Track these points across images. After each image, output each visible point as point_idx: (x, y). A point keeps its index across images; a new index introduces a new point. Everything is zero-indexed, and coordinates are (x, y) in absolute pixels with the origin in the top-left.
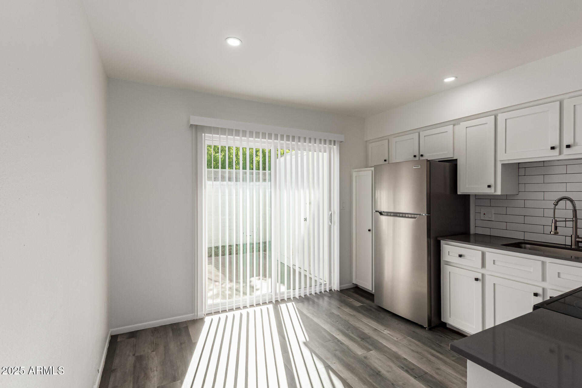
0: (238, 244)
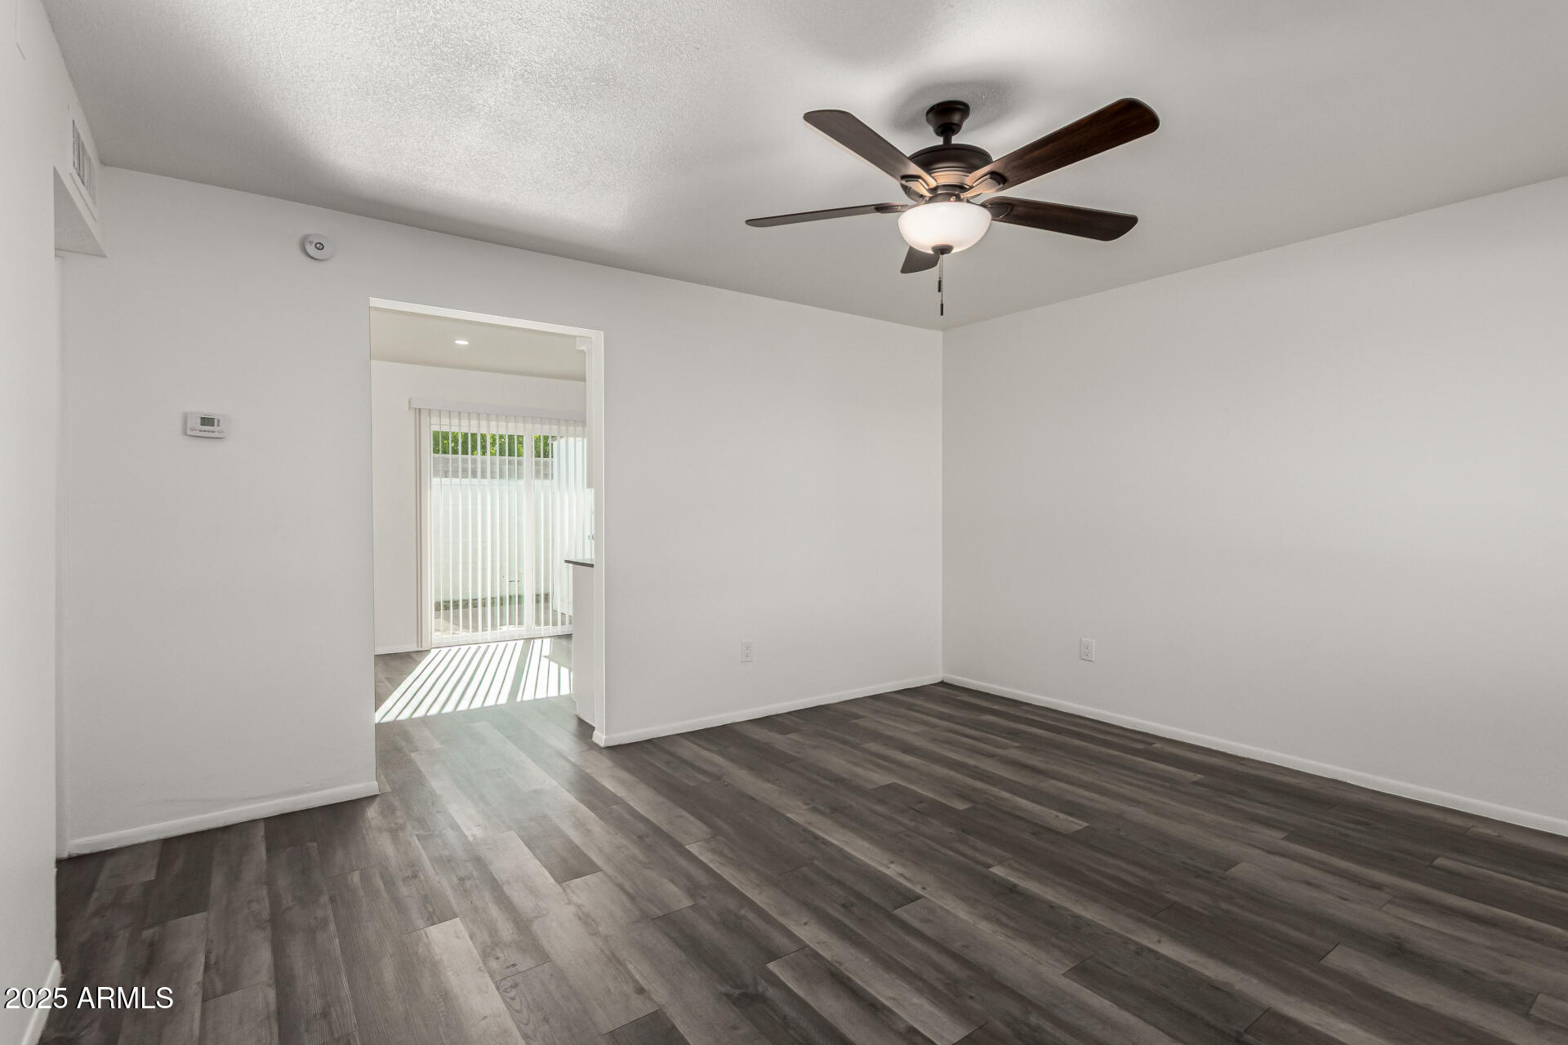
0: (512, 594)
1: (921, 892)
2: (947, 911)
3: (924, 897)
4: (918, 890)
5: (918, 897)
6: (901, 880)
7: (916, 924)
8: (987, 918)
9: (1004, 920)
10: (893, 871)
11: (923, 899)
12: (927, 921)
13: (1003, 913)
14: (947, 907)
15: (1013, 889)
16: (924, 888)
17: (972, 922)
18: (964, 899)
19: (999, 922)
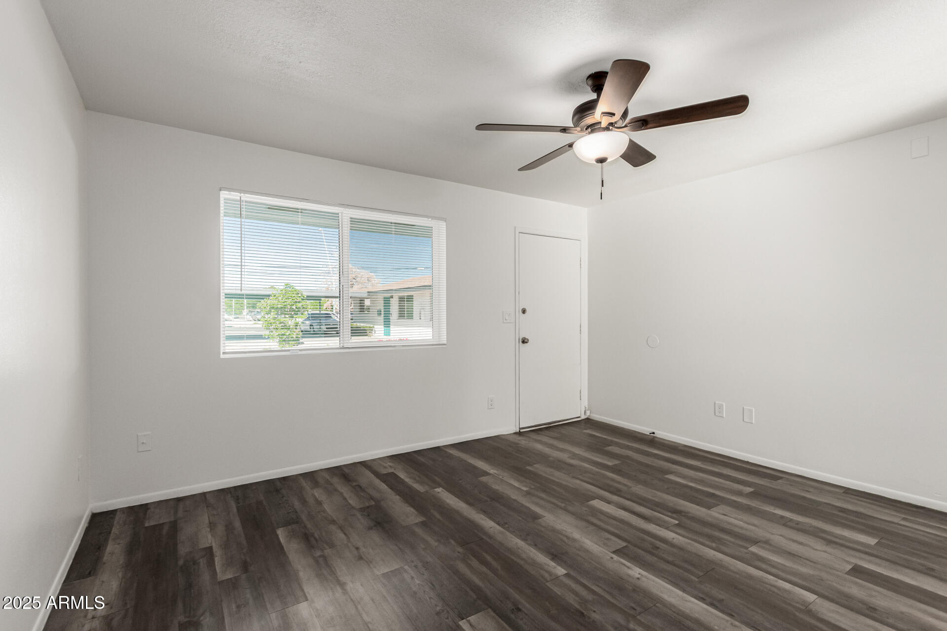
1: (613, 556)
2: (596, 544)
3: (611, 553)
4: (615, 557)
5: (614, 552)
6: (628, 564)
7: (613, 538)
8: (574, 540)
9: (565, 539)
10: (635, 572)
11: (612, 551)
12: (608, 539)
13: (565, 543)
14: (597, 546)
15: (555, 557)
16: (612, 558)
17: (583, 538)
18: (587, 551)
19: (568, 538)
